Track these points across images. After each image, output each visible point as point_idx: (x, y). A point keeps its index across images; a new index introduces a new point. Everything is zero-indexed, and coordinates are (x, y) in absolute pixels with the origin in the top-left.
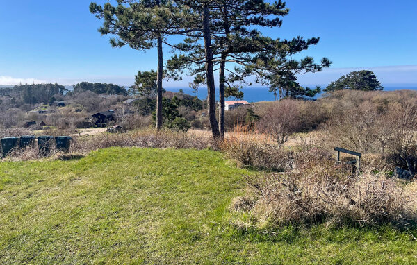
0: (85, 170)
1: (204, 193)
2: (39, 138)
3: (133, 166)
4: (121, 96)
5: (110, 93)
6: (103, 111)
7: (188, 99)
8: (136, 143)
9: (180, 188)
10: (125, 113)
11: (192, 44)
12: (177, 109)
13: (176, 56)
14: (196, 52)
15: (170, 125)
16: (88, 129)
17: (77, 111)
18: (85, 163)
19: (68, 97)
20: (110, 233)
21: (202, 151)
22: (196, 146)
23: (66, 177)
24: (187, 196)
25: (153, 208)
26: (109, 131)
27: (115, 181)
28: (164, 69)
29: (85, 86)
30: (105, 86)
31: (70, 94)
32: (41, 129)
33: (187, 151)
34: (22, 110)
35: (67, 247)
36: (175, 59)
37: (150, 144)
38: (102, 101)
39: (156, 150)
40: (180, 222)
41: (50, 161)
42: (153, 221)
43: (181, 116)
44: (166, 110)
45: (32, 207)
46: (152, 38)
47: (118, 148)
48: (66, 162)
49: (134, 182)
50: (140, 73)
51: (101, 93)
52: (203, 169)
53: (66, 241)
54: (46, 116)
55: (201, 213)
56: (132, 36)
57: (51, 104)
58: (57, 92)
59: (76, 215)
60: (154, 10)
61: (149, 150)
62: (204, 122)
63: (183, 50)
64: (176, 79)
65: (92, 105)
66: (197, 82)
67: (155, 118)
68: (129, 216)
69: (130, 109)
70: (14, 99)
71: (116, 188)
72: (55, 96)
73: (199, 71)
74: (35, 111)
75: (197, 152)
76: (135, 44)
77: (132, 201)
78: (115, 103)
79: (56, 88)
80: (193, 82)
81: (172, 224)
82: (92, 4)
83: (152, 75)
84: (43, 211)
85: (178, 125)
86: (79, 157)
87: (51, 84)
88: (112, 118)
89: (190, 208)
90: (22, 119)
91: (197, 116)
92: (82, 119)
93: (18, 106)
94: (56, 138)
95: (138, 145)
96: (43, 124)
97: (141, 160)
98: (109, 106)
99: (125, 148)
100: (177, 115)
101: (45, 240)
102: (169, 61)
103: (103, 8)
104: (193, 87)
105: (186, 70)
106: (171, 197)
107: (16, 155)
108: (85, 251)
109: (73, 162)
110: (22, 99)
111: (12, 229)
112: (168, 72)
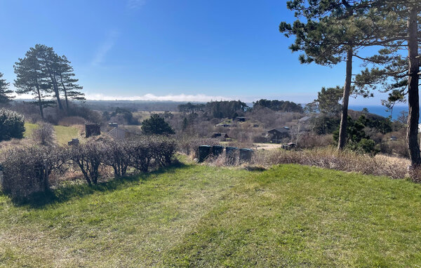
0: (268, 182)
1: (405, 231)
2: (227, 148)
3: (316, 186)
4: (297, 114)
5: (287, 110)
6: (279, 128)
7: (374, 119)
8: (316, 163)
9: (373, 219)
10: (300, 131)
11: (390, 56)
12: (363, 130)
13: (367, 70)
14: (395, 65)
15: (354, 147)
16: (263, 144)
17: (255, 126)
18: (268, 176)
19: (248, 113)
20: (298, 249)
21: (398, 181)
22: (389, 175)
23: (252, 186)
24: (382, 230)
25: (342, 235)
26: (283, 147)
27: (298, 198)
28: (352, 85)
29: (264, 103)
30: (282, 103)
31: (250, 110)
32: (225, 141)
33: (377, 178)
34: (212, 123)
35: (258, 252)
36: (365, 73)
37: (332, 165)
38: (278, 118)
39: (339, 173)
40: (377, 258)
41: (238, 170)
42: (343, 248)
43: (368, 138)
44: (350, 130)
45: (226, 209)
46: (341, 52)
47: (297, 166)
48: (250, 172)
49: (318, 203)
50: (324, 89)
51: (277, 110)
52: (402, 202)
53: (257, 247)
54: (229, 130)
55: (403, 254)
56: (323, 51)
57: (234, 119)
58: (239, 108)
59: (264, 224)
60: (350, 21)
61: (331, 172)
62: (394, 147)
63: (378, 62)
64: (365, 96)
65: (268, 122)
66: (392, 99)
67: (336, 138)
68: (316, 237)
69: (306, 127)
70: (206, 113)
71: (299, 206)
72: (238, 112)
73: (396, 86)
74: (221, 124)
75: (392, 182)
76: (321, 60)
77: (317, 222)
78: (290, 121)
79: (239, 105)
80: (387, 99)
81: (367, 258)
82: (282, 23)
83: (337, 92)
84: (235, 214)
85: (364, 147)
86: (262, 170)
87: (235, 101)
88: (286, 135)
89: (388, 245)
90: (211, 131)
91: (384, 139)
92: (259, 134)
93: (208, 120)
94: (241, 150)
95: (318, 164)
96: (226, 136)
97: (323, 181)
98: (284, 123)
99: (305, 166)
100: (363, 136)
101: (239, 241)
102: (358, 76)
103: (292, 26)
104: (387, 106)
105: (379, 86)
106: (361, 227)
107: (211, 161)
108: (274, 261)
109: (258, 174)
110: (212, 114)
111: (212, 225)
112: (357, 88)
